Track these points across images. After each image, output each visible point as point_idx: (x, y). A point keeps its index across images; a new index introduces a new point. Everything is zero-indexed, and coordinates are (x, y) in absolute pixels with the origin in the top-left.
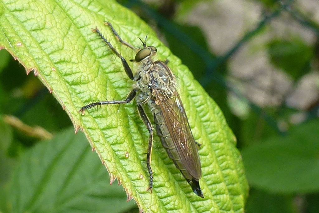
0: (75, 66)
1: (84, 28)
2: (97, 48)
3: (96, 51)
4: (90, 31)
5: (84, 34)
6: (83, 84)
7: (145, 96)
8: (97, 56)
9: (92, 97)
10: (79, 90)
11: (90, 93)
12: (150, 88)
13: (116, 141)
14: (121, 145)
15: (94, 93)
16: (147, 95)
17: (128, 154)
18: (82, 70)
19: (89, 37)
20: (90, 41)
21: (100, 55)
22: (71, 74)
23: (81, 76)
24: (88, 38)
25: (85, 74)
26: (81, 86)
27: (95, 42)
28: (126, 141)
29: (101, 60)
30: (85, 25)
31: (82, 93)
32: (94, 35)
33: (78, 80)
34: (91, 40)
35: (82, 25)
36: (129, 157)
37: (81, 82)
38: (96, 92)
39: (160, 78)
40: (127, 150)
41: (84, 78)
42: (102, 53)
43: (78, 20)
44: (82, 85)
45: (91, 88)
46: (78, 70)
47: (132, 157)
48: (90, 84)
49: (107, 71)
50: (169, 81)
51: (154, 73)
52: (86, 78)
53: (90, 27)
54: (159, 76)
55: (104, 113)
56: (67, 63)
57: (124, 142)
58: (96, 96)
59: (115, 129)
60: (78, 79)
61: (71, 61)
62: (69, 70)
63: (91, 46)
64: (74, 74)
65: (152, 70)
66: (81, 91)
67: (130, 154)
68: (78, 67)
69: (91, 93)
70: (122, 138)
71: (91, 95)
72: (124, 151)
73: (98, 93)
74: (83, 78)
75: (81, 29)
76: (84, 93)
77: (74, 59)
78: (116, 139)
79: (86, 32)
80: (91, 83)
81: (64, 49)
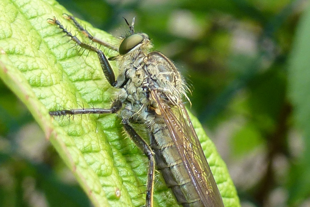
0: (30, 60)
1: (36, 19)
2: (58, 46)
3: (55, 51)
4: (45, 23)
5: (37, 27)
6: (43, 86)
7: (137, 106)
8: (58, 56)
9: (58, 105)
10: (39, 94)
11: (55, 98)
12: (145, 90)
13: (99, 170)
14: (108, 177)
15: (61, 99)
16: (140, 104)
17: (118, 192)
18: (41, 66)
19: (45, 30)
20: (46, 37)
21: (62, 56)
22: (26, 71)
23: (41, 74)
24: (43, 33)
25: (46, 72)
26: (41, 89)
27: (55, 38)
28: (113, 172)
29: (63, 63)
30: (38, 14)
31: (43, 99)
32: (51, 29)
33: (37, 80)
34: (48, 36)
35: (34, 14)
36: (121, 197)
37: (40, 83)
38: (64, 99)
39: (161, 73)
40: (117, 186)
41: (45, 77)
42: (64, 53)
43: (27, 7)
44: (43, 88)
45: (56, 92)
46: (35, 66)
47: (125, 197)
48: (54, 87)
49: (74, 78)
50: (174, 79)
51: (150, 68)
52: (47, 78)
53: (45, 17)
54: (158, 71)
55: (78, 128)
56: (19, 56)
57: (111, 174)
58: (65, 104)
59: (97, 153)
60: (37, 77)
61: (24, 53)
62: (23, 64)
63: (48, 43)
64: (30, 70)
65: (147, 63)
66: (42, 96)
67: (121, 192)
68: (35, 62)
69: (57, 98)
70: (109, 168)
71: (57, 102)
72: (113, 187)
73: (67, 100)
74: (43, 77)
75: (32, 21)
76: (47, 98)
77: (28, 51)
78: (100, 169)
79: (40, 24)
80: (55, 85)
81: (13, 36)
